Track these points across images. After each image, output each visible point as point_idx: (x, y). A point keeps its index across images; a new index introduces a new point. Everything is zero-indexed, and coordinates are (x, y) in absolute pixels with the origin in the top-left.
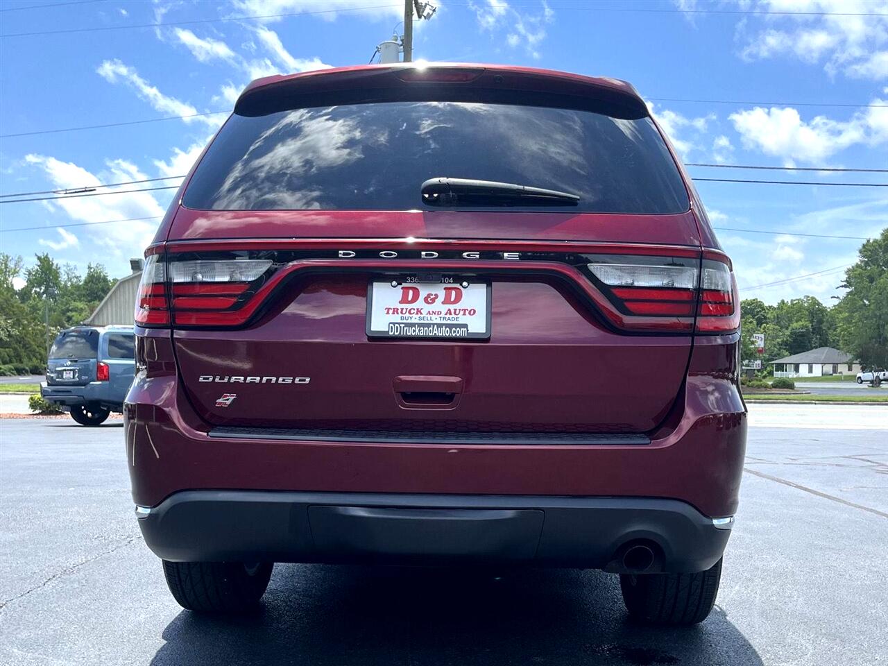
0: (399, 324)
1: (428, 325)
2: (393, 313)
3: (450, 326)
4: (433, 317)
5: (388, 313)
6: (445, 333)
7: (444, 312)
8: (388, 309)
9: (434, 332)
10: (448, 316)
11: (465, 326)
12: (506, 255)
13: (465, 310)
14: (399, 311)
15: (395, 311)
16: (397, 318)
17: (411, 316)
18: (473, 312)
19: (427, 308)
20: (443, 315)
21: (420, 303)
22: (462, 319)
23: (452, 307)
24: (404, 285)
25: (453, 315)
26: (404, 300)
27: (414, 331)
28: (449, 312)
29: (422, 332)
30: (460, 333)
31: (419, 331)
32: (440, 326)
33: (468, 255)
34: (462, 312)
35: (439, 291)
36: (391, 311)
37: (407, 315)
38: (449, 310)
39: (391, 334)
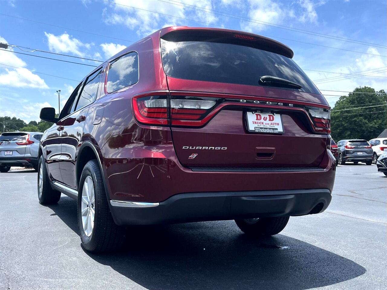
0: (258, 127)
1: (266, 128)
2: (255, 124)
3: (273, 129)
4: (267, 125)
5: (253, 123)
6: (271, 131)
7: (270, 124)
8: (253, 122)
9: (268, 131)
10: (271, 125)
11: (277, 129)
12: (290, 104)
13: (276, 123)
14: (257, 123)
15: (255, 123)
16: (256, 125)
17: (260, 125)
18: (278, 124)
19: (265, 122)
20: (270, 125)
21: (262, 120)
22: (276, 127)
23: (272, 122)
24: (256, 113)
25: (273, 125)
26: (257, 119)
27: (263, 130)
28: (271, 124)
29: (265, 131)
30: (276, 131)
31: (264, 130)
32: (270, 129)
33: (280, 104)
34: (275, 124)
35: (267, 116)
36: (254, 123)
37: (259, 124)
38: (271, 123)
39: (256, 131)
